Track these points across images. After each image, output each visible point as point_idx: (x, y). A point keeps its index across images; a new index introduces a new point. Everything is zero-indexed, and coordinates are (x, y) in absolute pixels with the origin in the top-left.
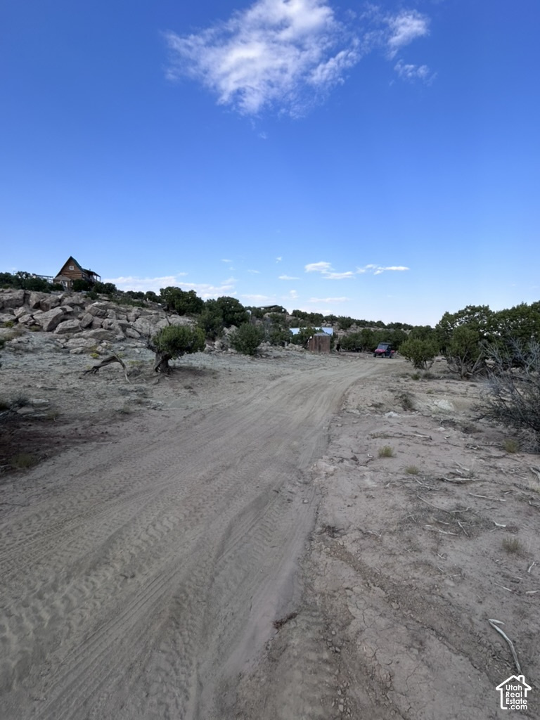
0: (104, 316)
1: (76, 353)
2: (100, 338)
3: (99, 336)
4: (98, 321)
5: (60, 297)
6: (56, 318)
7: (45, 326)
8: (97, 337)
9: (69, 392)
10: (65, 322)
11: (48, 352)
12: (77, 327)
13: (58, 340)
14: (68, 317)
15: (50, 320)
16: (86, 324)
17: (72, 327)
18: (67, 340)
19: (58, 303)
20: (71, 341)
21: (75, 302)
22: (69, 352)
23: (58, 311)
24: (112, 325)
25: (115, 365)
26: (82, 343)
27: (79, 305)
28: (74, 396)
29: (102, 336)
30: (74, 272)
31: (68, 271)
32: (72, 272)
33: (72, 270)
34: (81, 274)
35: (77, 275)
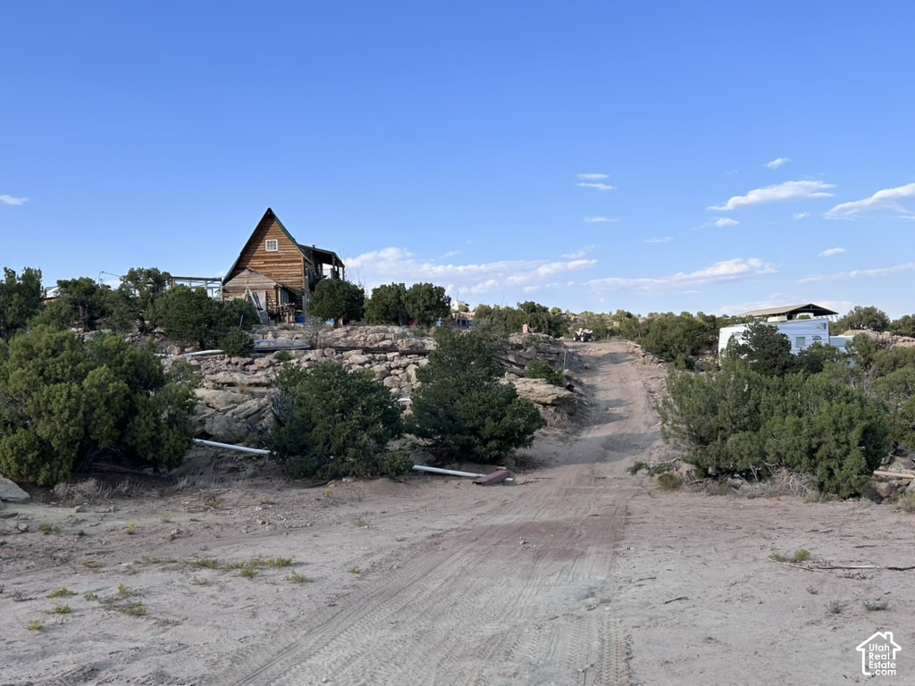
30: (279, 257)
31: (263, 257)
32: (272, 257)
33: (274, 252)
34: (300, 261)
35: (289, 265)
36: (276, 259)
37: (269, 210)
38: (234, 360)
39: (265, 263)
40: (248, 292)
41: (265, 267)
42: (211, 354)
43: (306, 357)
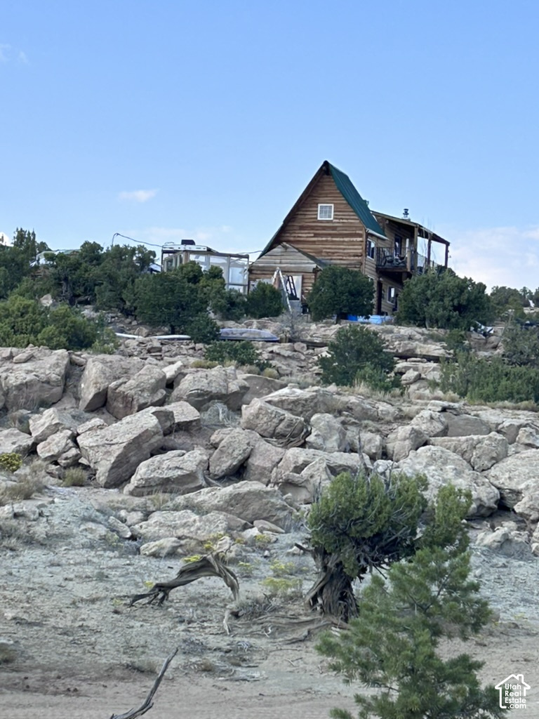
0: (297, 437)
1: (155, 555)
2: (249, 513)
3: (246, 507)
4: (266, 454)
5: (170, 371)
6: (136, 443)
7: (103, 469)
8: (238, 509)
9: (65, 634)
10: (158, 458)
11: (83, 546)
12: (191, 476)
13: (123, 513)
14: (178, 439)
15: (117, 451)
16: (227, 463)
17: (180, 473)
18: (147, 515)
19: (161, 393)
20: (156, 517)
21: (214, 389)
22: (138, 551)
23: (146, 420)
24: (305, 472)
25: (211, 584)
26: (185, 525)
27: (224, 398)
28: (73, 642)
29: (255, 506)
30: (334, 228)
31: (312, 228)
32: (324, 228)
33: (328, 222)
34: (360, 236)
35: (346, 239)
36: (328, 230)
37: (326, 163)
38: (199, 346)
39: (316, 235)
40: (278, 274)
41: (314, 242)
42: (179, 339)
43: (270, 349)
